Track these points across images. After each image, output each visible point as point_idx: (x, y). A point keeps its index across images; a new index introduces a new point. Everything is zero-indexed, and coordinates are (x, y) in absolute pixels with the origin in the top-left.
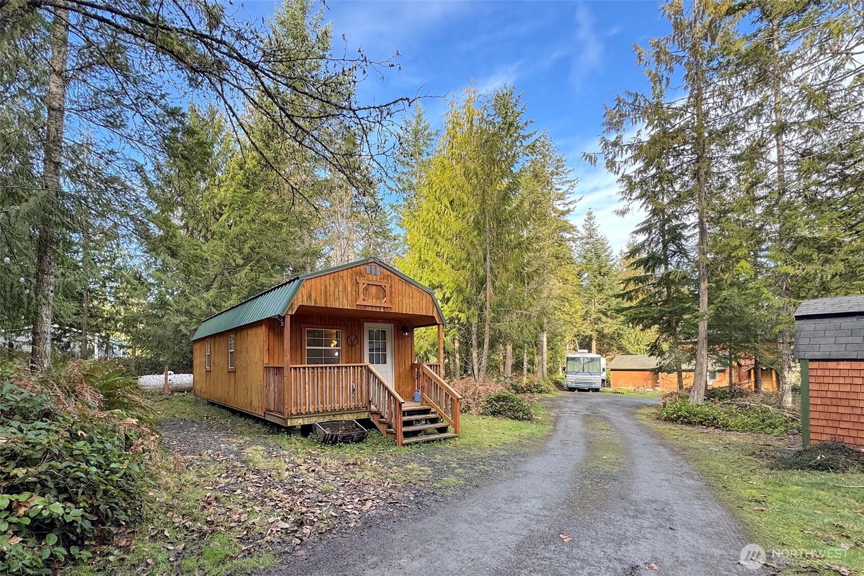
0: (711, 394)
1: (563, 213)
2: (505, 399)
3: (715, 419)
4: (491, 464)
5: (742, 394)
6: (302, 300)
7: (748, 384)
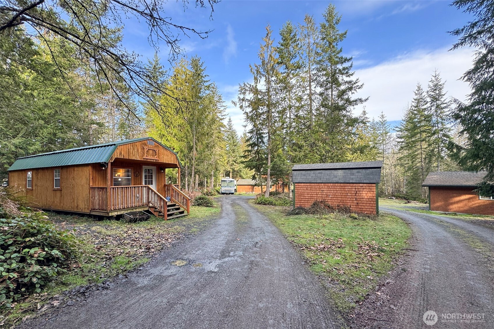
0: (271, 194)
1: (221, 119)
2: (203, 198)
3: (272, 202)
4: (205, 223)
5: (279, 193)
6: (117, 155)
7: (280, 190)
